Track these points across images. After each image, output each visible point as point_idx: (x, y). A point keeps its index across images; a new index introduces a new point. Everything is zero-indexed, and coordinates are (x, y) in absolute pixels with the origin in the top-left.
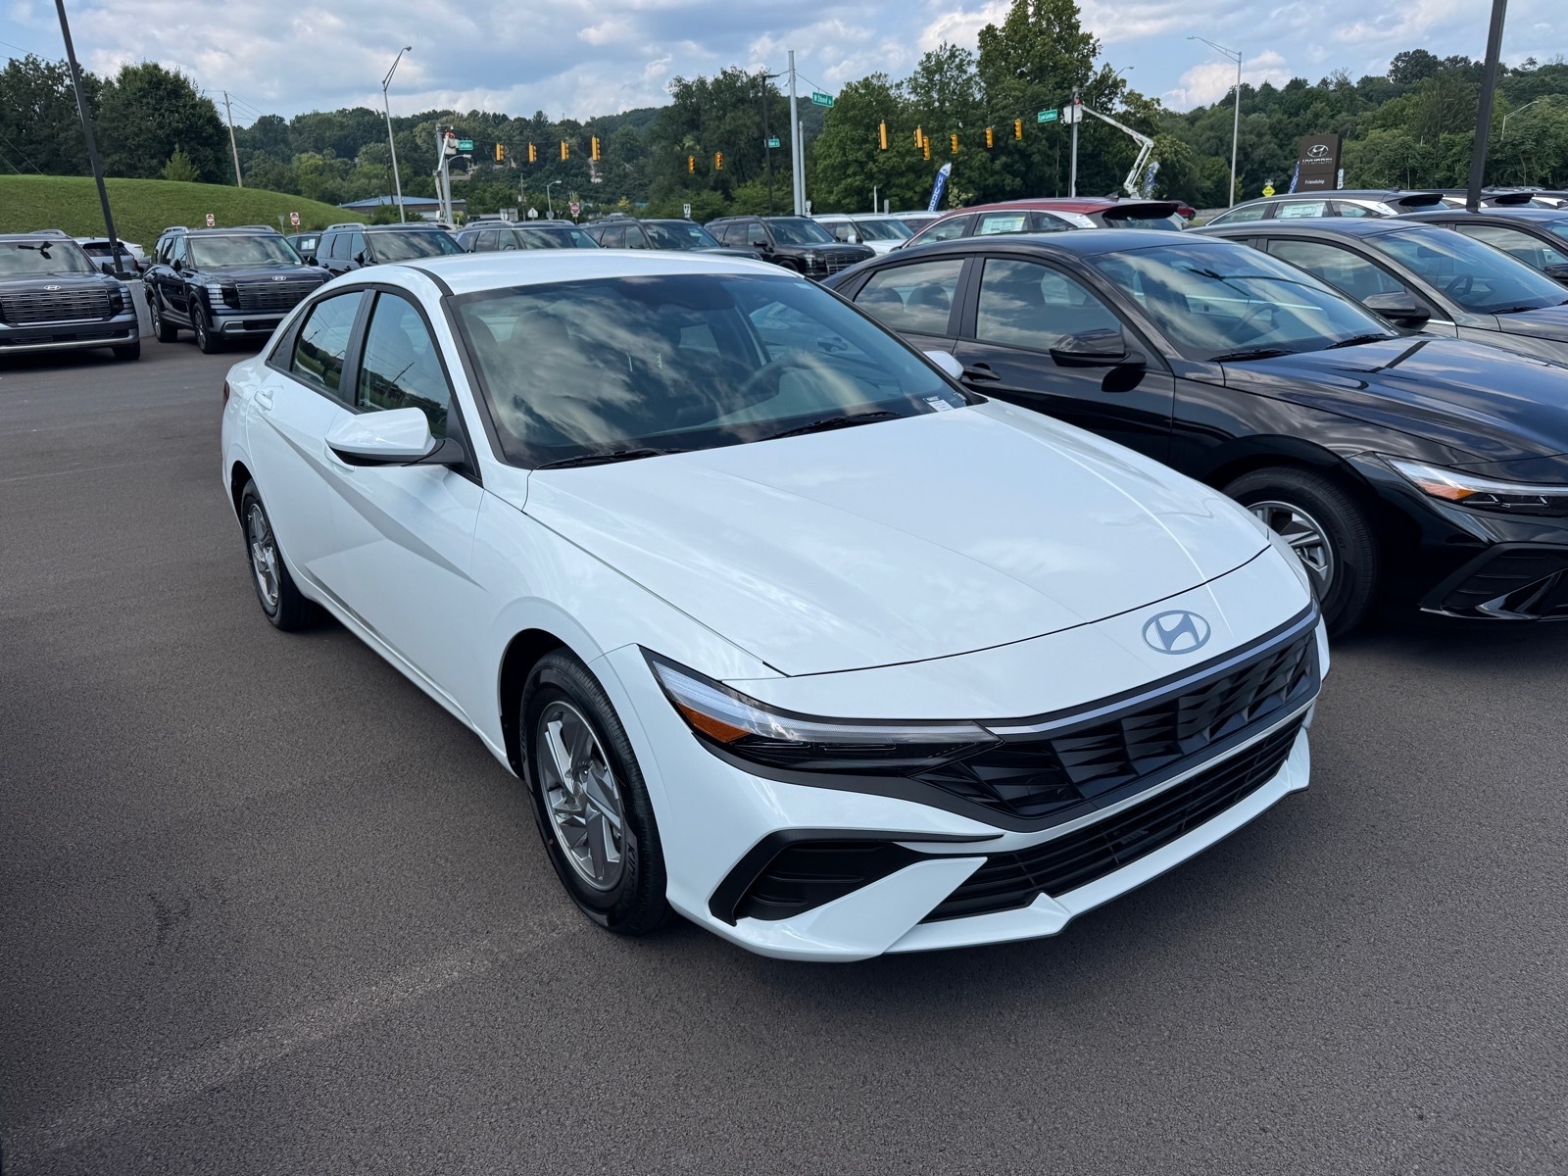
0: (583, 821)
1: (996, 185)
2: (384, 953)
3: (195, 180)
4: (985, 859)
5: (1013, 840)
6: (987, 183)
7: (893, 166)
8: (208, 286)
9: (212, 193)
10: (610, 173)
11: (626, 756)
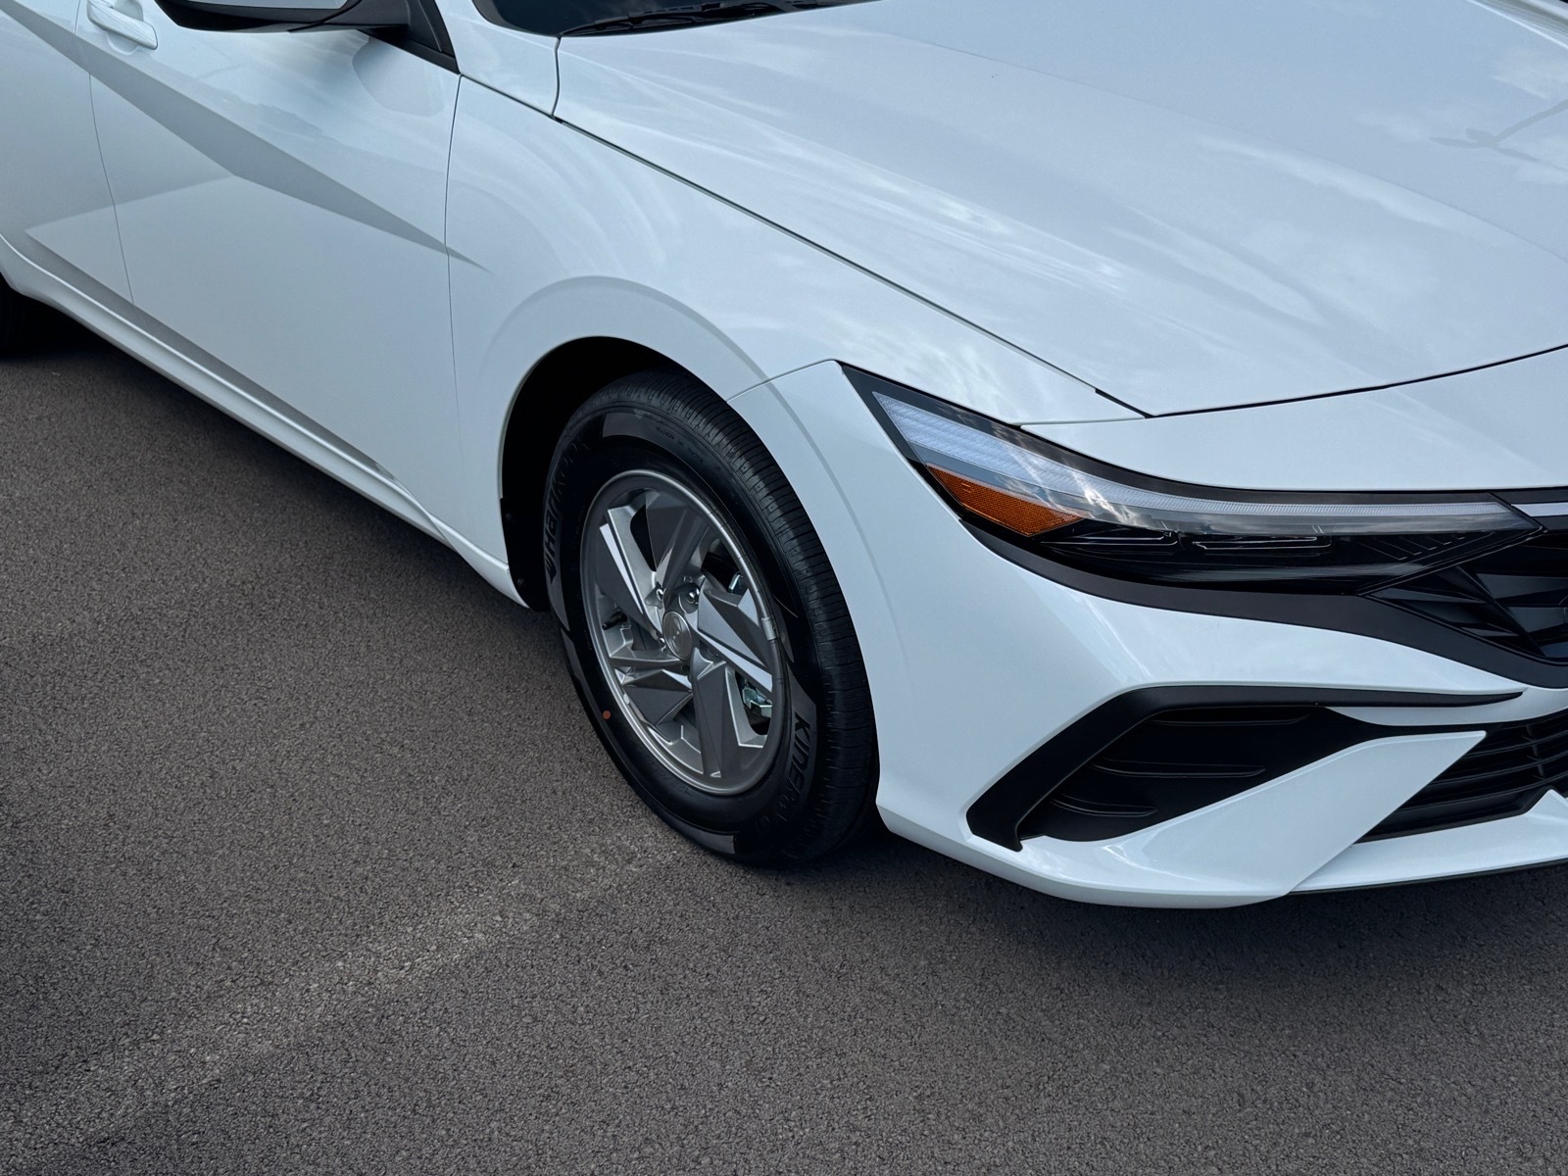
0: (683, 679)
2: (340, 905)
4: (1481, 735)
5: (1535, 701)
11: (797, 563)
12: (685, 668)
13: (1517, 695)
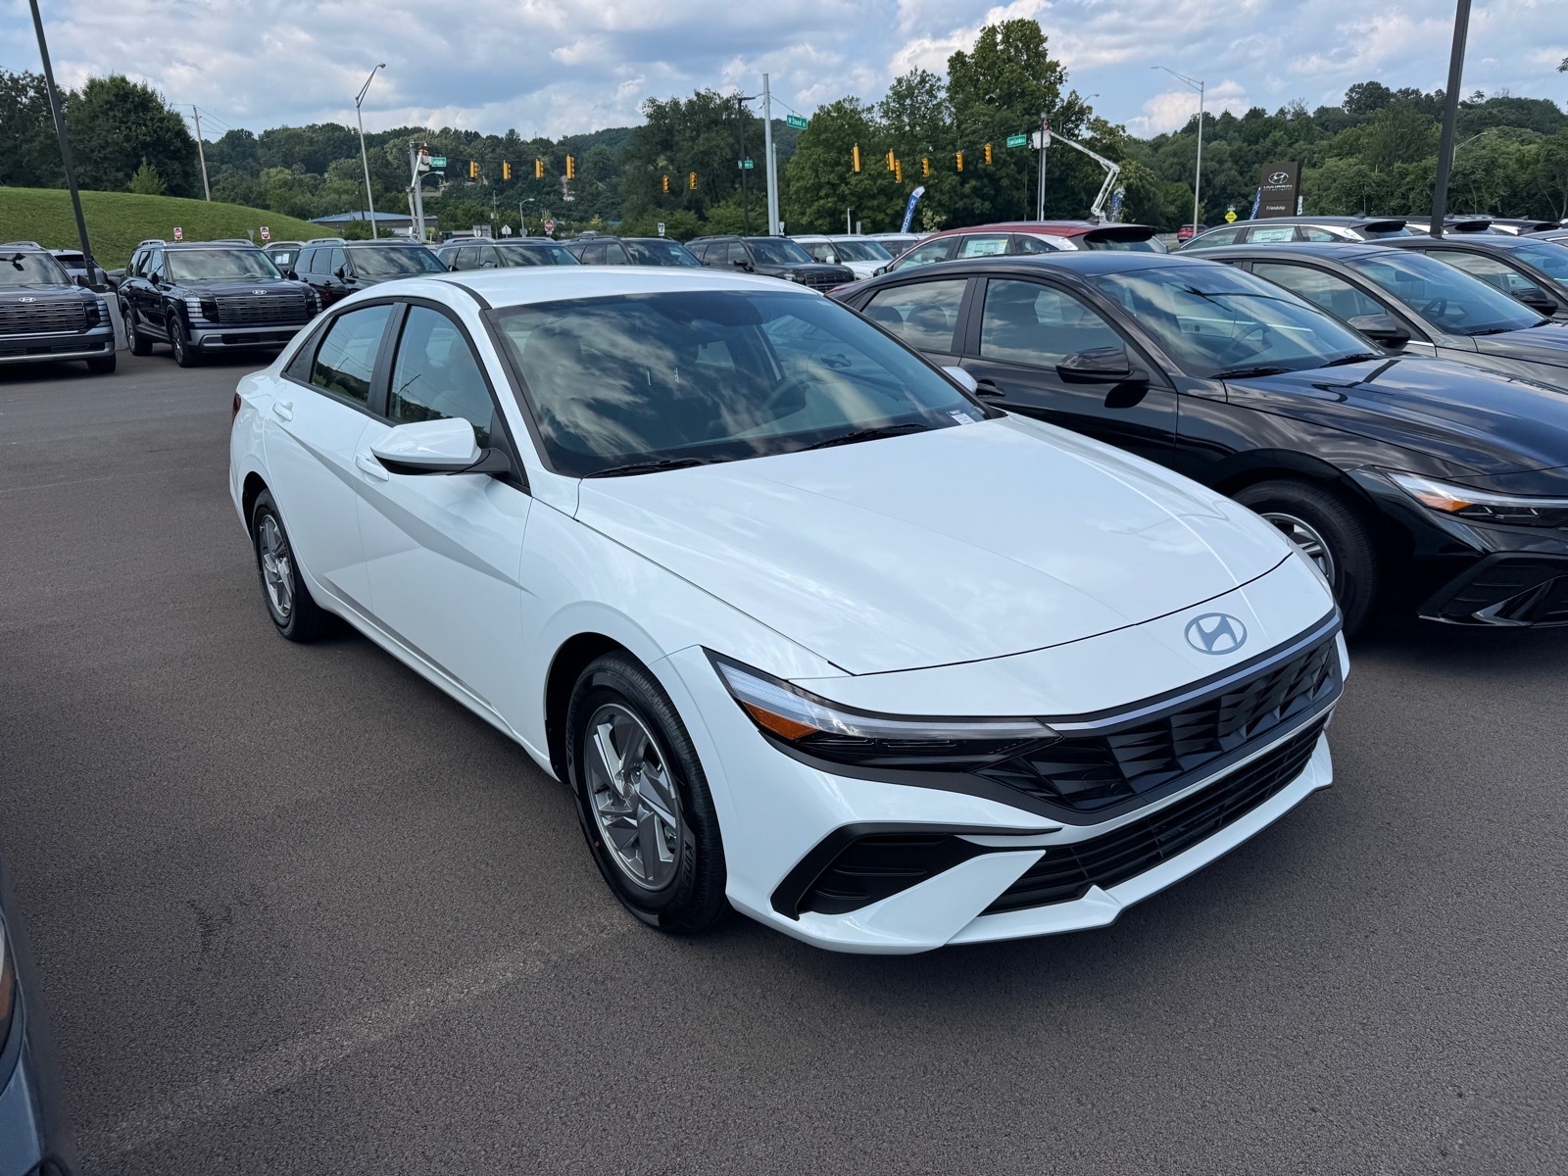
0: (634, 822)
1: (965, 209)
2: (435, 956)
3: (163, 194)
4: (1043, 852)
5: (1071, 833)
6: (957, 206)
7: (865, 189)
8: (187, 300)
9: (181, 207)
10: (583, 192)
11: (685, 756)
12: (634, 816)
13: (1060, 829)
